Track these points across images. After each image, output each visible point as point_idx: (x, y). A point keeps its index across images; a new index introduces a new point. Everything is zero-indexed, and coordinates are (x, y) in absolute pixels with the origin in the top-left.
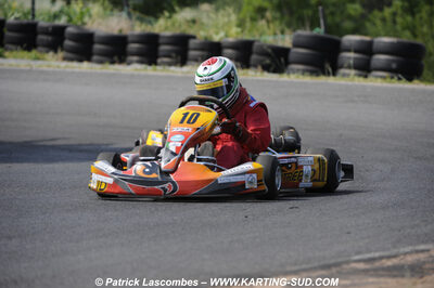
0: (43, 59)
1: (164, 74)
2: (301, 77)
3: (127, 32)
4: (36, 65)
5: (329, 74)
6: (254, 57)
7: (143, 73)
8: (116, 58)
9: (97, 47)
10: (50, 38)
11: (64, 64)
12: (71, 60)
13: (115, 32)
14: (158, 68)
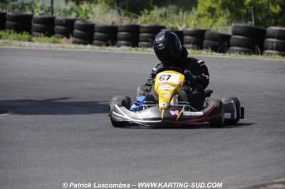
0: (59, 43)
1: (143, 53)
2: (238, 55)
3: (118, 24)
4: (54, 46)
5: (258, 54)
6: (206, 41)
7: (128, 52)
8: (110, 42)
9: (97, 34)
10: (64, 28)
11: (74, 46)
12: (79, 43)
13: (110, 24)
14: (139, 49)
